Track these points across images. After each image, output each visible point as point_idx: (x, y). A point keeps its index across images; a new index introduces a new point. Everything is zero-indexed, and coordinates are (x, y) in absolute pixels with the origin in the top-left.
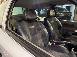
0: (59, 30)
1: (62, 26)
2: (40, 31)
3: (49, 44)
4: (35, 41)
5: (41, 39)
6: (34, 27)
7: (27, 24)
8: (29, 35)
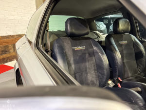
0: (136, 60)
1: (144, 52)
2: (94, 58)
3: (109, 84)
4: (82, 74)
5: (93, 72)
6: (82, 48)
7: (69, 42)
8: (72, 61)
